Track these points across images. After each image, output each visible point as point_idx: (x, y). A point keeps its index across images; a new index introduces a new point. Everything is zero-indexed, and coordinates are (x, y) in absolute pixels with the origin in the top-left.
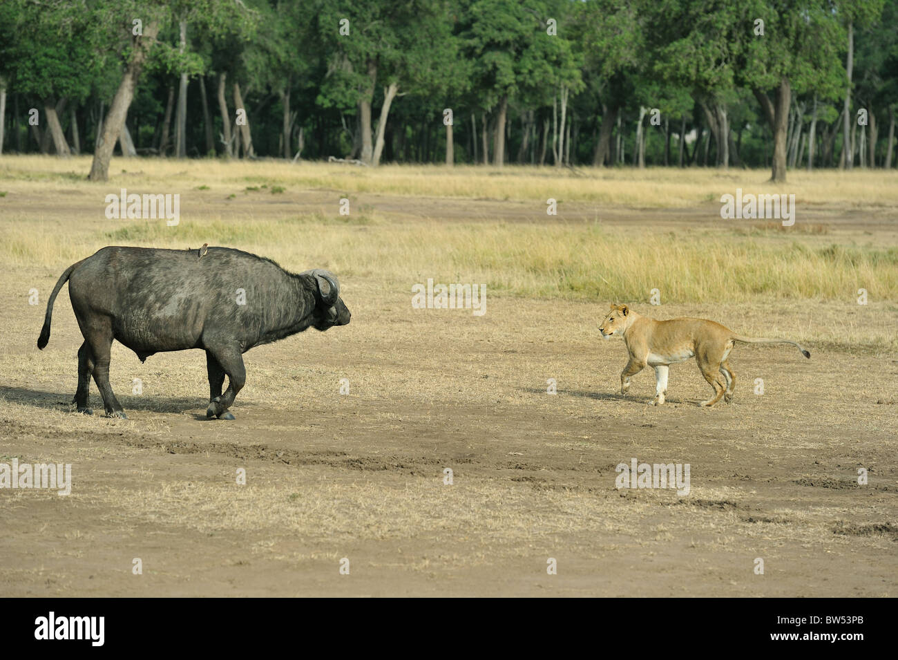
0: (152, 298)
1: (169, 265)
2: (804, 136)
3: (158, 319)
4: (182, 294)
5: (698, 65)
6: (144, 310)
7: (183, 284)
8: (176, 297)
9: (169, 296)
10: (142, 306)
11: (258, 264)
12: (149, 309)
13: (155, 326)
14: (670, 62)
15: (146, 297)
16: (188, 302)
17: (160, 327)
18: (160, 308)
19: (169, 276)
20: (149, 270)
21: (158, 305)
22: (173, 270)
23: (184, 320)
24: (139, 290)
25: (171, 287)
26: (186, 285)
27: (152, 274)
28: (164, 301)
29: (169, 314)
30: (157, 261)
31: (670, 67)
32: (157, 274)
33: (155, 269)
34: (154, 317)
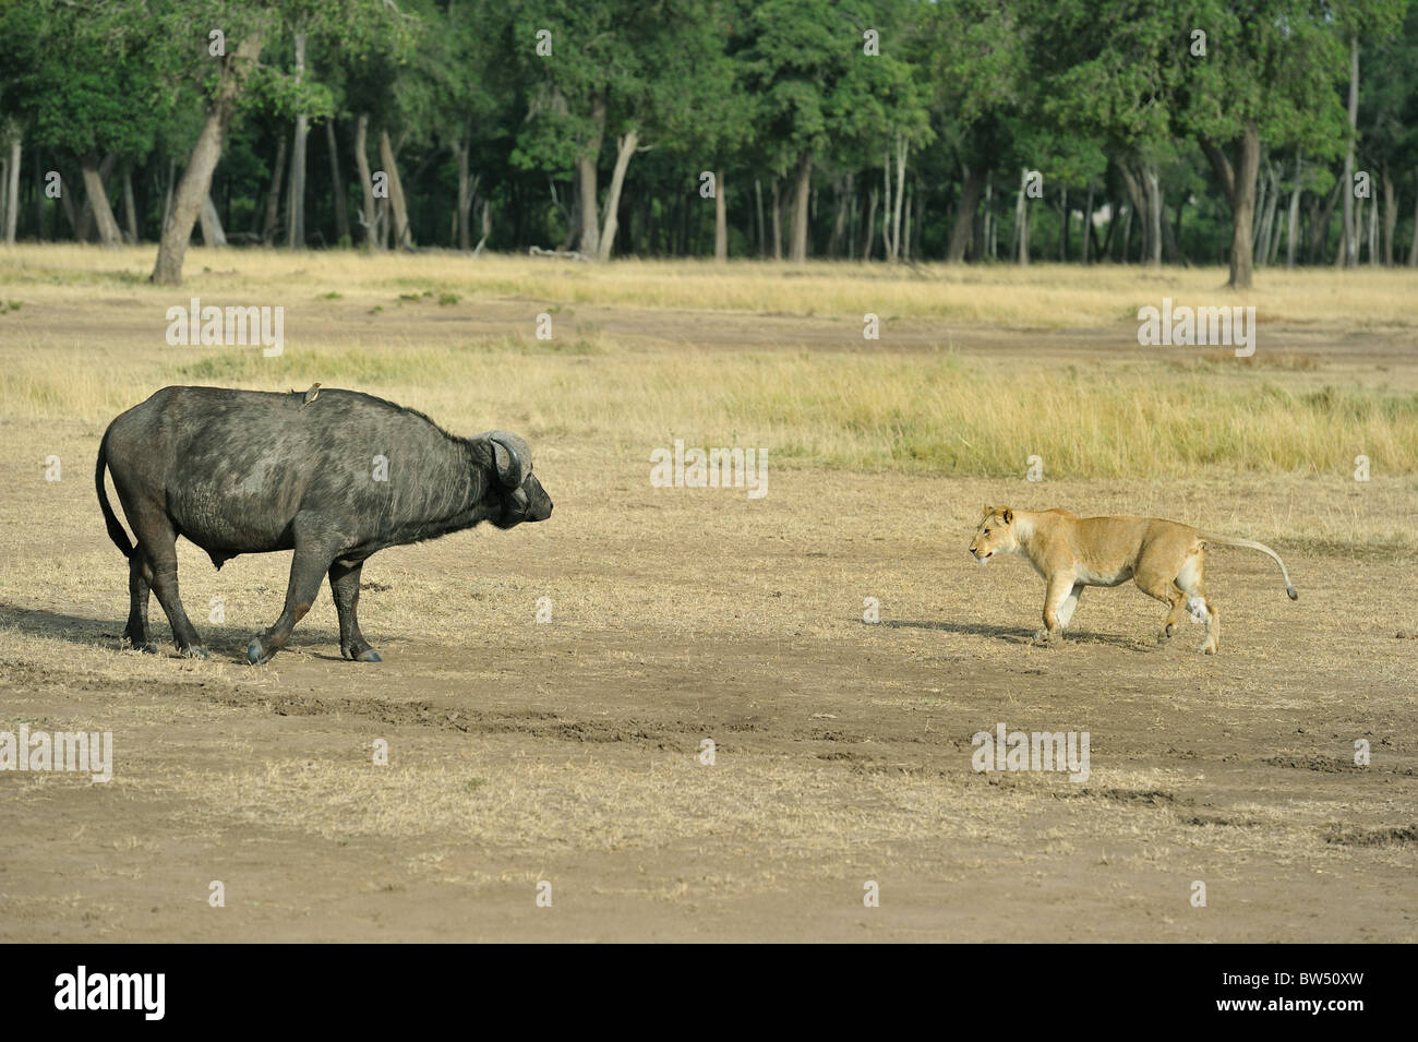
0: (224, 464)
1: (256, 414)
2: (1281, 215)
3: (235, 499)
4: (270, 459)
5: (1113, 103)
6: (212, 483)
7: (273, 442)
8: (262, 463)
9: (252, 460)
10: (208, 477)
11: (398, 418)
12: (220, 481)
13: (230, 509)
14: (1070, 98)
15: (215, 463)
16: (280, 470)
17: (237, 512)
18: (238, 481)
19: (254, 430)
20: (225, 422)
21: (234, 476)
22: (261, 422)
23: (272, 501)
24: (205, 451)
25: (255, 448)
26: (279, 445)
27: (228, 427)
28: (244, 471)
29: (251, 490)
30: (239, 408)
31: (1069, 106)
32: (235, 428)
33: (234, 419)
34: (229, 494)
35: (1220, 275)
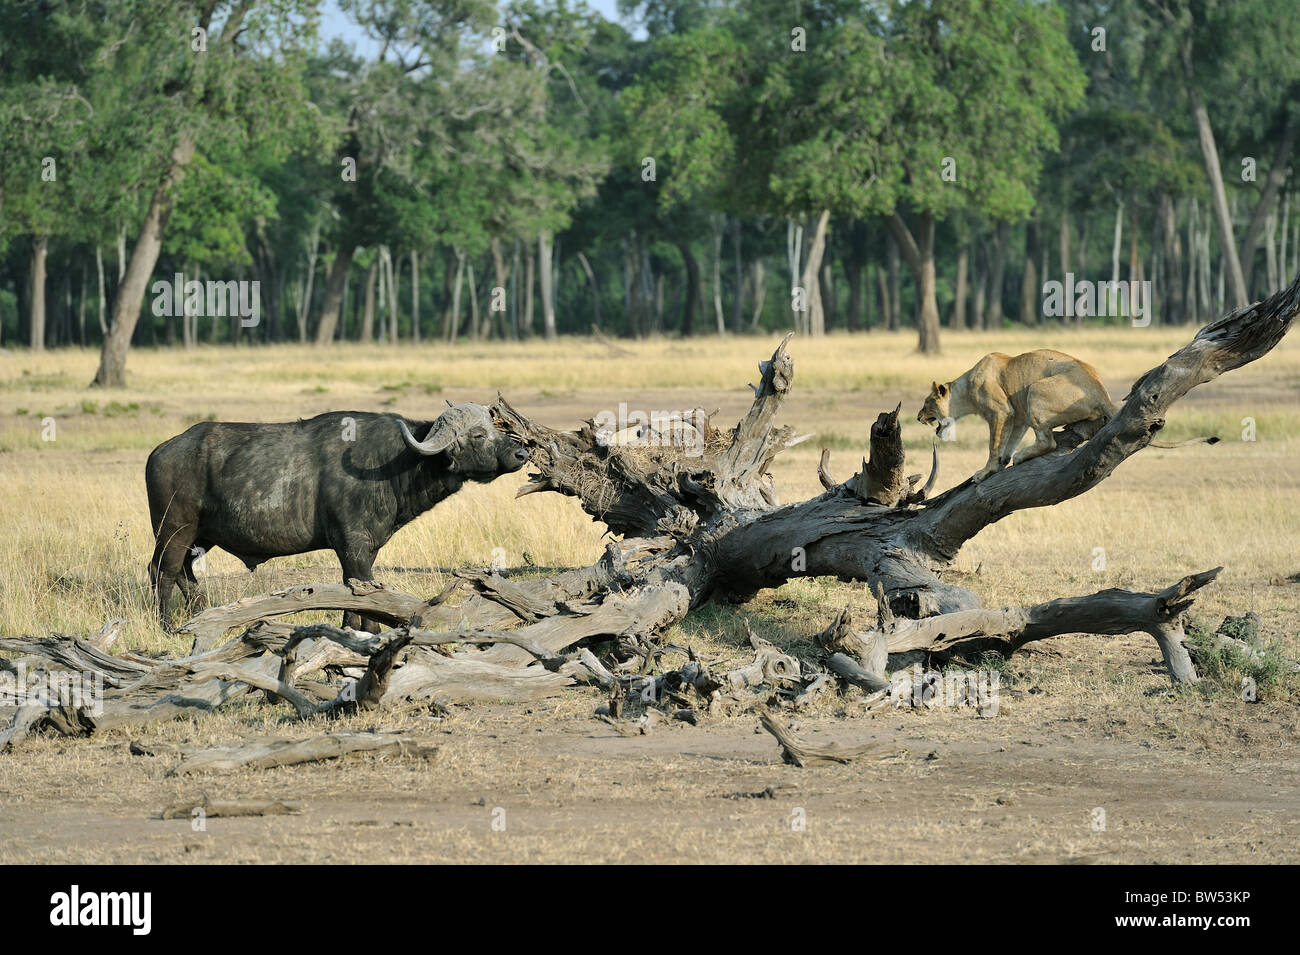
0: (250, 484)
1: (272, 440)
3: (261, 513)
4: (285, 478)
6: (242, 500)
7: (286, 464)
8: (280, 481)
9: (272, 480)
10: (238, 495)
12: (248, 498)
13: (259, 522)
14: (797, 176)
15: (243, 483)
16: (294, 485)
17: (264, 523)
18: (262, 498)
19: (272, 454)
20: (249, 449)
21: (259, 494)
22: (276, 447)
23: (292, 512)
24: (233, 474)
25: (273, 469)
26: (290, 465)
27: (252, 452)
28: (265, 487)
29: (274, 504)
30: (260, 437)
31: (797, 184)
32: (257, 453)
33: (256, 446)
34: (256, 509)
35: (909, 338)
